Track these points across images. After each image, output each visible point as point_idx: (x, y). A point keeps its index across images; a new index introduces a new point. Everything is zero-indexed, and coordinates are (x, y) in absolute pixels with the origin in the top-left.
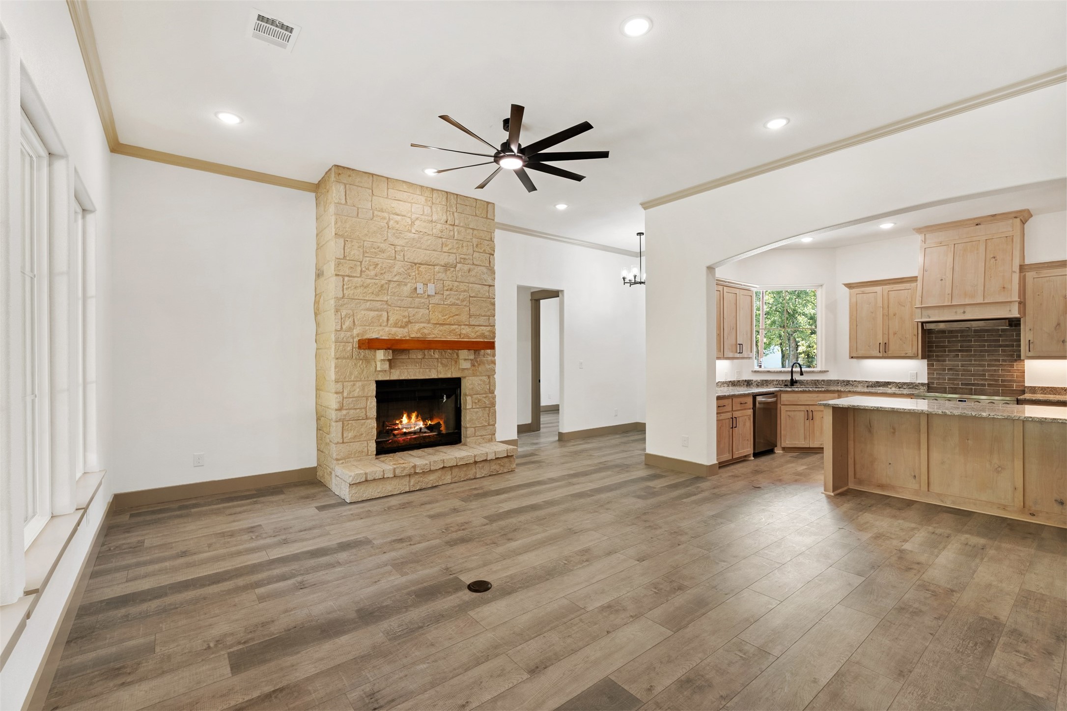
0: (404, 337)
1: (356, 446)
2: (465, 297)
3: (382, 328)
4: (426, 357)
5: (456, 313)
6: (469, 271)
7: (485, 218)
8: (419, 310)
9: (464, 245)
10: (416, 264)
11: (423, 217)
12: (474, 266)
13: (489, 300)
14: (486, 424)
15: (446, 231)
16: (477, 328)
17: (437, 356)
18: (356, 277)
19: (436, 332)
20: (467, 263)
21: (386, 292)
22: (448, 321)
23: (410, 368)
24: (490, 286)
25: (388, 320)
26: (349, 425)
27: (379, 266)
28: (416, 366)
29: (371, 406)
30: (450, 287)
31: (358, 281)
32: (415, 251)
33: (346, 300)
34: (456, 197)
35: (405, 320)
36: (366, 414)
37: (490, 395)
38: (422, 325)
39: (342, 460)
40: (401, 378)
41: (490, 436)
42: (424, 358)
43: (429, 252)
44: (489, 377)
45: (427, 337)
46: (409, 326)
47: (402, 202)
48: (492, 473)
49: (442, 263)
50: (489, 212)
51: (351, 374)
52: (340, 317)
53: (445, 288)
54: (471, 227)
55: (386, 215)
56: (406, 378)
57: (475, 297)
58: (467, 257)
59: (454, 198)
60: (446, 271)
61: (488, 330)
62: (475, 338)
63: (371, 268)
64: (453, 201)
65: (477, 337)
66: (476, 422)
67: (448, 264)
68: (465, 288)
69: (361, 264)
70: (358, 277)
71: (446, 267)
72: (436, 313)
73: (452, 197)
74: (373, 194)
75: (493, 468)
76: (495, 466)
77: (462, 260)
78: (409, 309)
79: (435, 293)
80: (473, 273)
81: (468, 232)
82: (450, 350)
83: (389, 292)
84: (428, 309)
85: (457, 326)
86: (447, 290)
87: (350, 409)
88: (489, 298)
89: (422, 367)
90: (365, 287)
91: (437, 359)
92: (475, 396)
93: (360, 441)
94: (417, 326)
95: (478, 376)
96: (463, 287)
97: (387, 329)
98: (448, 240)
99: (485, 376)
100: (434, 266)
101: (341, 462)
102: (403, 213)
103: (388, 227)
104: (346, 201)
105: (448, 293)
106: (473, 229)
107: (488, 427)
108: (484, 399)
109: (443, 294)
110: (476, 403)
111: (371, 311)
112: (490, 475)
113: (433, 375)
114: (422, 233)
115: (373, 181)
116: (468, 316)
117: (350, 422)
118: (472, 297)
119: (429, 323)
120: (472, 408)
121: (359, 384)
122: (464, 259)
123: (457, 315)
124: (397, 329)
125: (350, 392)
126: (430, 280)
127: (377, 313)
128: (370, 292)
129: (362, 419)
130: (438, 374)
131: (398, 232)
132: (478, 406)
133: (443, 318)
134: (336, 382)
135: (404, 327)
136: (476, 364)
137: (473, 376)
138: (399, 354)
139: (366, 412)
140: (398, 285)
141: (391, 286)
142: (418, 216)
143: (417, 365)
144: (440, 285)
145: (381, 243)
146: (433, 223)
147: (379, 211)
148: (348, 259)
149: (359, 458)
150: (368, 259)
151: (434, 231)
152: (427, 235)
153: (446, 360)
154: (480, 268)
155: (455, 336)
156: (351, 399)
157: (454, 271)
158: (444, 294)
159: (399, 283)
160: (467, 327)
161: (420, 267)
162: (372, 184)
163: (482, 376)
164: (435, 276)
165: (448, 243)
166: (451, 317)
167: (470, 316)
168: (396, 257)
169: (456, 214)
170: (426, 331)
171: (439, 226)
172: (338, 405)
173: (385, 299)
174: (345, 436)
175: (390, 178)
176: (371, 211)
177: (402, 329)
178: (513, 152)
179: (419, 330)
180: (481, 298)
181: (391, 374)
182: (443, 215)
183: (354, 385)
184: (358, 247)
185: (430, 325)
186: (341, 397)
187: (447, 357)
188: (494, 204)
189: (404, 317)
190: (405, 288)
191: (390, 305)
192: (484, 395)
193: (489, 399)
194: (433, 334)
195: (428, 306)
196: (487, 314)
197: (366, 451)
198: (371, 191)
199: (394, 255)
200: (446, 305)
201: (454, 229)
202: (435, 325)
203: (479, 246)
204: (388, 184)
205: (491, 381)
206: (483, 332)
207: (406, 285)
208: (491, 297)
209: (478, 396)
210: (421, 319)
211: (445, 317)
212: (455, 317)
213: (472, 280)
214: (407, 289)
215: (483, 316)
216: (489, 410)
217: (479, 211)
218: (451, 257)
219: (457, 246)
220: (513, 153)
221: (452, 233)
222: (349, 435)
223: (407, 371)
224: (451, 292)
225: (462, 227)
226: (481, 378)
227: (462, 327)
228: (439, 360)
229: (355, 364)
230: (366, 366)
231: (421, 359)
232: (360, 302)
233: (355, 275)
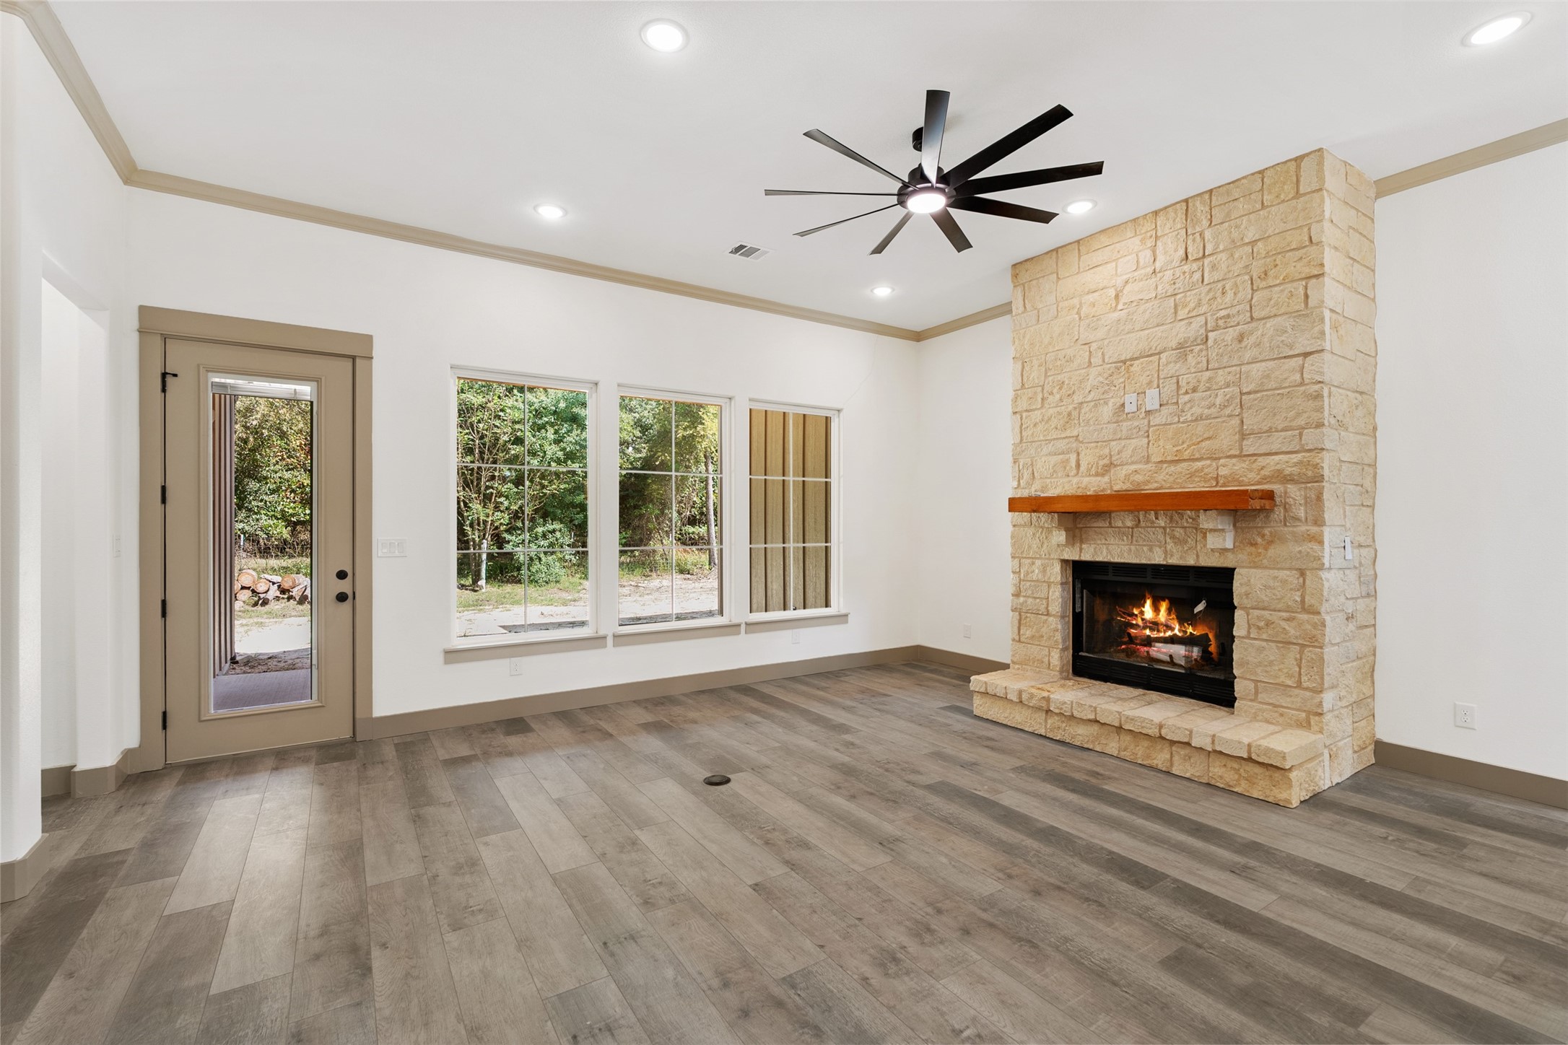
0: (1102, 491)
1: (1034, 651)
2: (1228, 397)
3: (1070, 478)
4: (1142, 524)
5: (1205, 436)
6: (1241, 338)
7: (1293, 198)
8: (1128, 441)
9: (1228, 287)
10: (1124, 362)
11: (1136, 274)
12: (1254, 324)
13: (1303, 388)
14: (1289, 682)
15: (1182, 277)
16: (1262, 461)
17: (1161, 522)
18: (1036, 409)
19: (1160, 477)
20: (1232, 324)
21: (1076, 422)
22: (1186, 455)
23: (1112, 542)
24: (1306, 355)
25: (1078, 466)
26: (1028, 619)
27: (1065, 386)
28: (1123, 540)
29: (1053, 598)
30: (1191, 386)
31: (1036, 415)
32: (1120, 340)
33: (1024, 445)
34: (1207, 196)
35: (1101, 463)
36: (1047, 608)
37: (1305, 617)
38: (1133, 467)
39: (1018, 664)
40: (1097, 560)
41: (1304, 715)
42: (1137, 526)
43: (1147, 332)
44: (1302, 573)
45: (1143, 487)
46: (1112, 471)
47: (1100, 268)
48: (1213, 782)
49: (1174, 344)
50: (1302, 179)
51: (1030, 547)
52: (1017, 469)
53: (1183, 391)
54: (1247, 241)
55: (1076, 301)
56: (1106, 560)
57: (1256, 392)
58: (1234, 311)
59: (1203, 203)
60: (1184, 357)
61: (1295, 460)
62: (1259, 483)
63: (1055, 391)
64: (1200, 208)
65: (1265, 480)
66: (1259, 670)
67: (1186, 342)
68: (1230, 378)
69: (1043, 389)
70: (1039, 409)
71: (1183, 349)
72: (1161, 443)
73: (1198, 203)
74: (1058, 278)
75: (1216, 770)
76: (1223, 769)
77: (1221, 323)
78: (1113, 443)
79: (1161, 405)
80: (1251, 340)
81: (1236, 256)
82: (1191, 510)
83: (1081, 421)
84: (1148, 436)
85: (1208, 462)
86: (1187, 393)
87: (1028, 597)
88: (1302, 384)
89: (1134, 542)
90: (1047, 422)
91: (1164, 528)
92: (1256, 612)
93: (1039, 645)
94: (1122, 472)
95: (1266, 568)
96: (1221, 377)
97: (1075, 480)
98: (1189, 293)
99: (1290, 569)
100: (1159, 353)
101: (1017, 666)
102: (1101, 286)
103: (1080, 318)
104: (1025, 307)
105: (1187, 397)
106: (1253, 243)
107: (1297, 691)
108: (1284, 624)
109: (1177, 403)
110: (1259, 628)
111: (1055, 454)
112: (1208, 784)
113: (1157, 558)
114: (1135, 304)
115: (1057, 258)
116: (1237, 437)
117: (1029, 615)
118: (1249, 393)
119: (1148, 462)
120: (1248, 637)
121: (1038, 563)
122: (1228, 316)
123: (1209, 438)
124: (1092, 478)
125: (1027, 573)
126: (1150, 384)
127: (1061, 456)
128: (1053, 427)
129: (1042, 614)
130: (1166, 557)
131: (1095, 319)
132: (1264, 636)
133: (1175, 449)
134: (1012, 557)
135: (1103, 475)
136: (1259, 540)
137: (1255, 567)
138: (1094, 520)
139: (1048, 604)
140: (1096, 406)
141: (1083, 411)
142: (1128, 276)
143: (1125, 538)
144: (1169, 388)
145: (1070, 347)
146: (1158, 275)
147: (1067, 300)
148: (1027, 387)
149: (1038, 669)
150: (1051, 378)
151: (1160, 288)
152: (1145, 303)
153: (1182, 531)
154: (1270, 323)
155: (1205, 481)
156: (1029, 583)
157: (1201, 350)
158: (1180, 402)
159: (1097, 403)
160: (1234, 460)
161: (1131, 365)
162: (1057, 265)
163: (1278, 569)
164: (1160, 373)
165: (1188, 299)
166: (1194, 444)
167: (1243, 436)
168: (1090, 362)
169: (1208, 234)
170: (1138, 478)
171: (1169, 273)
172: (1014, 588)
173: (1075, 433)
174: (1021, 632)
175: (1081, 240)
176: (1055, 306)
177: (1099, 478)
178: (929, 182)
179: (1127, 476)
180: (1276, 389)
181: (1083, 551)
182: (1176, 250)
183: (1033, 563)
184: (1039, 366)
185: (1149, 466)
186: (1018, 579)
187: (1185, 524)
188: (1320, 150)
189: (1103, 458)
190: (1105, 409)
191: (1082, 442)
192: (1285, 615)
193: (1300, 625)
194: (1156, 482)
195: (1148, 431)
196: (1294, 424)
197: (1047, 662)
198: (1055, 275)
199: (1087, 360)
200: (1183, 423)
201: (1203, 265)
202: (1160, 465)
203: (1271, 273)
204: (1079, 250)
205: (1308, 582)
206: (1278, 467)
207: (1106, 403)
208: (1307, 381)
209: (1266, 613)
210: (1131, 457)
211: (1180, 448)
212: (1204, 444)
213: (1248, 356)
214: (1107, 411)
215: (1282, 430)
216: (1301, 653)
217: (1270, 193)
218: (1193, 325)
219: (1211, 295)
220: (930, 185)
221: (1197, 276)
222: (1027, 633)
223: (1107, 549)
224: (1193, 395)
225: (1223, 251)
226: (1276, 573)
227: (1222, 461)
228: (1168, 530)
229: (1034, 534)
230: (1046, 538)
231: (1132, 528)
232: (1041, 445)
233: (1034, 407)
